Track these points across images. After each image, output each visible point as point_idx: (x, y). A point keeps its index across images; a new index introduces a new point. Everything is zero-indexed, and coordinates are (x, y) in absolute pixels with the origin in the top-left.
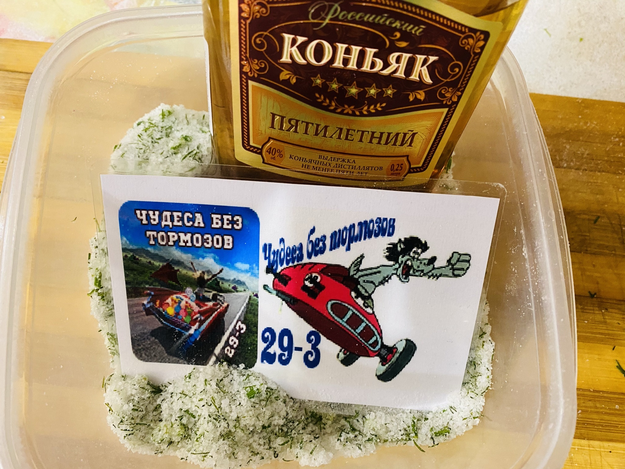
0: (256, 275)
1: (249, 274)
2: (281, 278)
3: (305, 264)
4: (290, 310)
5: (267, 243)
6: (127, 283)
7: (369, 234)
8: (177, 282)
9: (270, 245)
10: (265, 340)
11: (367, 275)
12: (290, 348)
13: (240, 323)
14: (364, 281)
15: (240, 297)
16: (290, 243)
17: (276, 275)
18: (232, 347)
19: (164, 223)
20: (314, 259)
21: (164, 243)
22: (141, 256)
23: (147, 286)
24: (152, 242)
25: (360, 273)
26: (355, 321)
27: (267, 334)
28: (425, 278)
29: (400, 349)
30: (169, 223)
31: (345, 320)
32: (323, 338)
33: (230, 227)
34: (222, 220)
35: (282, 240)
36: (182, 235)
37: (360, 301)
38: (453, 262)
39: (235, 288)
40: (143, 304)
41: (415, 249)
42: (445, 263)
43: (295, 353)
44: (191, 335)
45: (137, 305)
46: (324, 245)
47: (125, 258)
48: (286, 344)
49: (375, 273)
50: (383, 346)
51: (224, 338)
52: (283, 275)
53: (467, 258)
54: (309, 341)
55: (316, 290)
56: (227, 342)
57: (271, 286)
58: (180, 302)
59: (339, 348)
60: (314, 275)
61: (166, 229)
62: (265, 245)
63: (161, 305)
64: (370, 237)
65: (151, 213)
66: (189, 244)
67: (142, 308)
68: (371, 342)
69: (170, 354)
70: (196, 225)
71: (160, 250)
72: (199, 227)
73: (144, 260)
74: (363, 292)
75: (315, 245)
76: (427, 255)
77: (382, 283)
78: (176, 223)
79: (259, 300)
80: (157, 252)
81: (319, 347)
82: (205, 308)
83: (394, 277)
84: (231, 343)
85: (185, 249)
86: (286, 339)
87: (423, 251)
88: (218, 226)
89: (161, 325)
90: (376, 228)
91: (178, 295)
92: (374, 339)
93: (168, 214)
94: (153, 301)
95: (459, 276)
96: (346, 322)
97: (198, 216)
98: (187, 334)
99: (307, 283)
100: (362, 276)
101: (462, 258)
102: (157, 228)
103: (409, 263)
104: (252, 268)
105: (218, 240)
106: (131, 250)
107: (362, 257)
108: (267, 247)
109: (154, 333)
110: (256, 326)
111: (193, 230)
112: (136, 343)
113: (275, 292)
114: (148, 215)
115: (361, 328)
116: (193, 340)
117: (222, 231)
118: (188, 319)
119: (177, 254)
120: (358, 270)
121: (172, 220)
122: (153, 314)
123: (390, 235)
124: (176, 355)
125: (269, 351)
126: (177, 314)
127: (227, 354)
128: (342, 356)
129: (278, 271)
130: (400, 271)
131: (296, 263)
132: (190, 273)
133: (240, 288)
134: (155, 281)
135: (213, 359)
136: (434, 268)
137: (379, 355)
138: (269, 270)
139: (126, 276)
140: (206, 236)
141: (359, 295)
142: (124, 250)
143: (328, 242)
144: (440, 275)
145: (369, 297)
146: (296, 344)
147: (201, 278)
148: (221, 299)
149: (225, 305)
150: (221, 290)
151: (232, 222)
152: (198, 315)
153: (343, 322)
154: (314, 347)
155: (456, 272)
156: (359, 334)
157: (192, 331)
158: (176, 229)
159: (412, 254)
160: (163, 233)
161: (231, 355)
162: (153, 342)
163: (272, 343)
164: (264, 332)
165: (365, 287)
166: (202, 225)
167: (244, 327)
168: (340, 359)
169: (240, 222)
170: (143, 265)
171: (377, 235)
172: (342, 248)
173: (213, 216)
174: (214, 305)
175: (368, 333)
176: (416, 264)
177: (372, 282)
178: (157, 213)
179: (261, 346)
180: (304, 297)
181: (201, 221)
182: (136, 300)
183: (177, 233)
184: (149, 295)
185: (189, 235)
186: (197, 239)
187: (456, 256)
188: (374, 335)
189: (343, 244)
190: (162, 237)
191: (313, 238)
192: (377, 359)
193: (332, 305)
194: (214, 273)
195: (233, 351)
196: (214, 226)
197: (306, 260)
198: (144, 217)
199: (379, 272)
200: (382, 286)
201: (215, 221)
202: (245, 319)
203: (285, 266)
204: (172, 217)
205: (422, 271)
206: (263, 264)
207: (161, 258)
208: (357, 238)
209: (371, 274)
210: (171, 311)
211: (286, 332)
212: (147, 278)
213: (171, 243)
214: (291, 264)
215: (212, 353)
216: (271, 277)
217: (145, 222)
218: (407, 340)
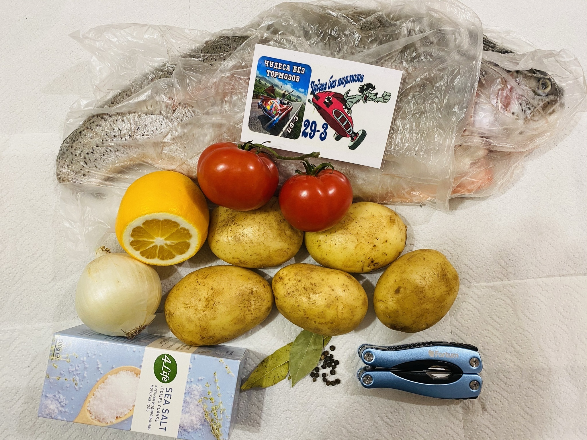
0: (306, 95)
1: (304, 94)
2: (316, 97)
3: (327, 92)
4: (317, 112)
5: (313, 81)
6: (254, 92)
7: (353, 81)
8: (274, 94)
9: (314, 82)
10: (305, 125)
11: (350, 99)
12: (314, 131)
13: (296, 116)
14: (349, 101)
15: (298, 104)
16: (322, 82)
17: (315, 96)
18: (290, 128)
19: (275, 67)
20: (331, 90)
21: (273, 76)
22: (262, 80)
23: (262, 95)
24: (268, 75)
25: (348, 98)
26: (343, 120)
27: (306, 122)
28: (373, 102)
29: (360, 135)
30: (277, 68)
31: (339, 119)
32: (329, 127)
33: (300, 72)
34: (297, 69)
35: (319, 80)
36: (280, 73)
37: (346, 110)
38: (384, 96)
39: (297, 100)
40: (258, 103)
41: (370, 89)
42: (381, 96)
43: (316, 133)
44: (274, 120)
45: (255, 103)
46: (335, 84)
47: (256, 80)
48: (313, 128)
49: (354, 98)
50: (353, 132)
51: (288, 123)
52: (317, 96)
53: (389, 94)
54: (323, 127)
55: (330, 104)
56: (289, 125)
57: (311, 100)
58: (273, 104)
59: (335, 132)
60: (329, 97)
61: (275, 70)
62: (312, 81)
63: (265, 104)
64: (354, 82)
65: (271, 62)
66: (282, 78)
67: (257, 105)
68: (348, 130)
69: (263, 128)
70: (287, 70)
71: (270, 79)
72: (288, 71)
73: (263, 82)
74: (348, 106)
75: (332, 83)
76: (374, 92)
77: (356, 103)
78: (279, 68)
79: (306, 106)
80: (269, 79)
81: (326, 131)
82: (283, 108)
83: (361, 100)
84: (291, 126)
85: (280, 80)
86: (314, 125)
87: (373, 90)
88: (295, 71)
89: (263, 114)
90: (356, 78)
91: (273, 101)
92: (350, 129)
93: (277, 64)
94: (262, 102)
95: (386, 102)
96: (340, 120)
97: (288, 66)
98: (273, 119)
99: (326, 100)
100: (348, 99)
101: (388, 94)
102: (272, 69)
103: (367, 94)
104: (305, 91)
105: (294, 77)
106: (259, 77)
107: (350, 90)
108: (313, 83)
109: (259, 117)
110: (302, 119)
111: (285, 72)
112: (251, 121)
113: (312, 103)
114: (269, 63)
115: (345, 123)
116: (275, 123)
117: (296, 74)
118: (275, 112)
119: (276, 81)
120: (347, 96)
121: (278, 67)
122: (261, 108)
123: (361, 82)
124: (266, 130)
125: (306, 131)
126: (271, 109)
127: (288, 131)
128: (336, 136)
129: (316, 94)
130: (363, 98)
131: (323, 91)
132: (280, 91)
133: (299, 100)
134: (266, 92)
135: (282, 133)
136: (377, 98)
137: (351, 137)
138: (312, 93)
139: (255, 88)
140: (290, 75)
141: (346, 107)
142: (256, 77)
143: (337, 83)
144: (379, 101)
145: (350, 109)
146: (317, 129)
147: (284, 94)
148: (290, 104)
149: (291, 107)
150: (291, 100)
151: (301, 70)
152: (279, 111)
153: (338, 120)
154: (325, 131)
155: (385, 100)
156: (344, 126)
157: (275, 119)
158: (279, 71)
159: (369, 91)
160: (273, 72)
161: (289, 132)
162: (258, 122)
163: (307, 128)
164: (305, 122)
165: (349, 104)
166: (289, 70)
167: (297, 118)
168: (335, 137)
169: (304, 71)
170: (262, 85)
171: (356, 81)
172: (342, 86)
173: (294, 67)
174: (287, 107)
175: (347, 126)
176: (370, 95)
177: (352, 102)
178: (273, 63)
179: (303, 128)
180: (324, 106)
181: (289, 68)
182: (256, 100)
183: (279, 72)
184: (261, 98)
185: (283, 74)
186: (286, 76)
187: (385, 93)
188: (350, 127)
189: (343, 84)
190: (273, 73)
191: (331, 80)
192: (350, 138)
193: (335, 111)
194: (290, 92)
195: (291, 130)
196: (294, 71)
197: (327, 90)
198: (267, 64)
199: (355, 98)
200: (356, 104)
201: (294, 69)
202: (299, 114)
203: (318, 92)
204: (278, 65)
205: (372, 99)
206: (310, 90)
207: (270, 83)
208: (349, 82)
209: (352, 98)
210: (269, 108)
211: (314, 123)
212: (262, 91)
213: (275, 76)
214: (321, 91)
215: (281, 130)
216: (312, 96)
217: (267, 66)
218: (363, 130)
